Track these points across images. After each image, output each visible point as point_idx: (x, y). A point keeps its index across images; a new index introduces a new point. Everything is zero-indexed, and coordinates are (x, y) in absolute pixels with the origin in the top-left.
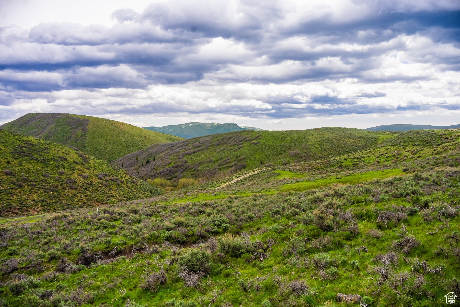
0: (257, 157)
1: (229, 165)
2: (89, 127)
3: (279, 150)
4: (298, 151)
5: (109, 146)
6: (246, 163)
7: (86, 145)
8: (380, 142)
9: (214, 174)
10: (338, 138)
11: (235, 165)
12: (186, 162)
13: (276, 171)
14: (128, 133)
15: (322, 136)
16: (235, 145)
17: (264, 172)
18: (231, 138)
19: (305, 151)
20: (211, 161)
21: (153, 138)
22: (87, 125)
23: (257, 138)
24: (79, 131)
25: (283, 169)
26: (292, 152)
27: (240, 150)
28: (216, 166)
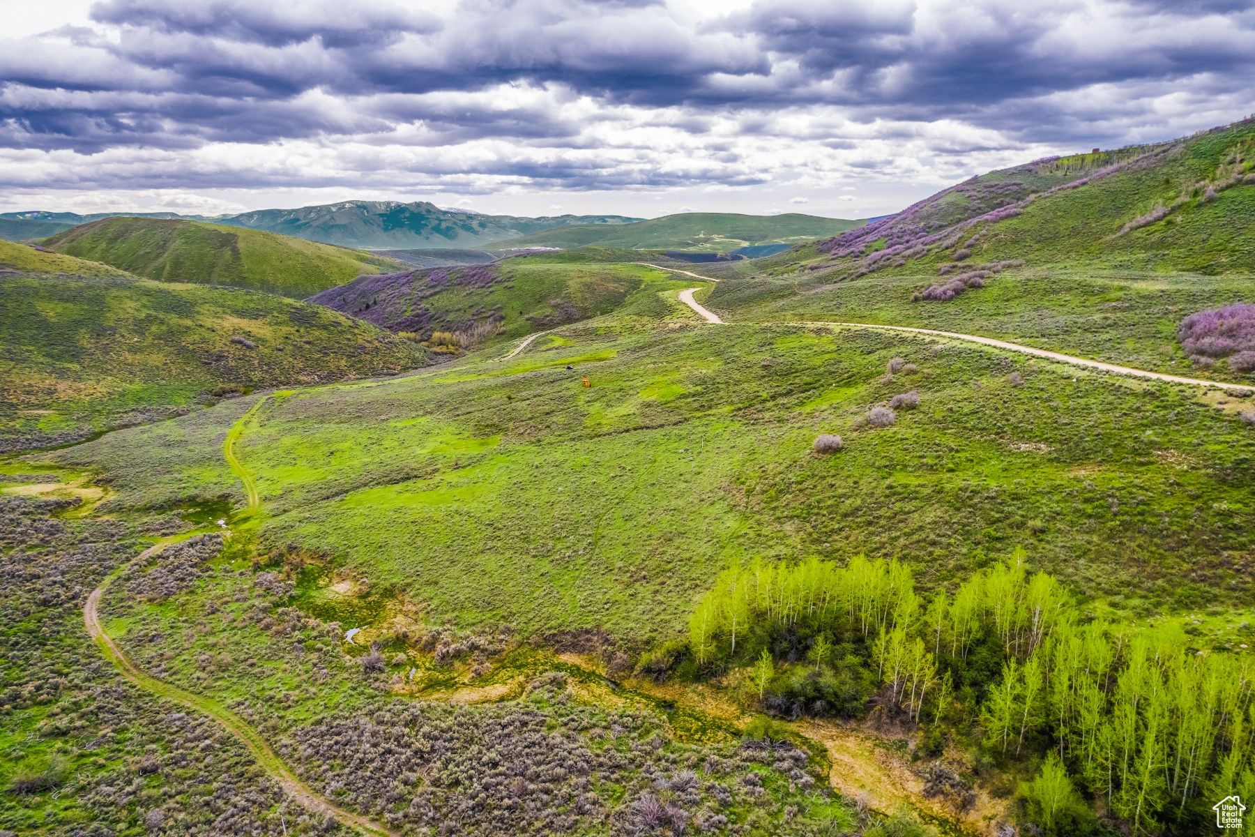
0: (515, 306)
1: (484, 315)
2: (241, 245)
3: (538, 297)
4: (559, 301)
5: (279, 276)
6: (503, 313)
7: (246, 275)
8: (643, 286)
9: (471, 326)
10: (599, 282)
11: (492, 315)
12: (427, 310)
13: (550, 337)
14: (303, 254)
15: (583, 280)
16: (483, 287)
17: (541, 337)
18: (474, 275)
19: (567, 300)
20: (460, 310)
21: (339, 260)
22: (236, 243)
23: (509, 279)
24: (227, 254)
25: (555, 335)
26: (553, 302)
27: (492, 296)
28: (468, 316)
